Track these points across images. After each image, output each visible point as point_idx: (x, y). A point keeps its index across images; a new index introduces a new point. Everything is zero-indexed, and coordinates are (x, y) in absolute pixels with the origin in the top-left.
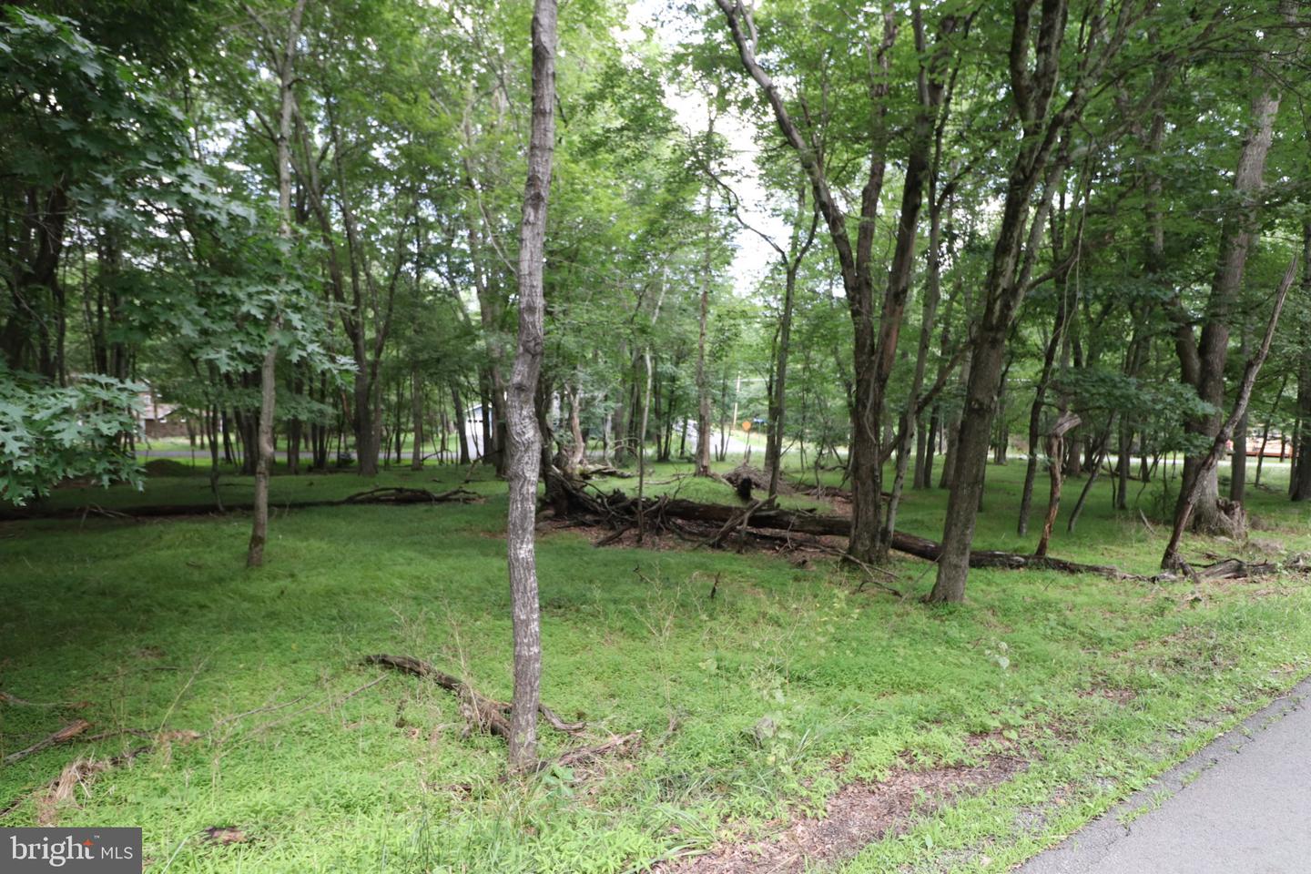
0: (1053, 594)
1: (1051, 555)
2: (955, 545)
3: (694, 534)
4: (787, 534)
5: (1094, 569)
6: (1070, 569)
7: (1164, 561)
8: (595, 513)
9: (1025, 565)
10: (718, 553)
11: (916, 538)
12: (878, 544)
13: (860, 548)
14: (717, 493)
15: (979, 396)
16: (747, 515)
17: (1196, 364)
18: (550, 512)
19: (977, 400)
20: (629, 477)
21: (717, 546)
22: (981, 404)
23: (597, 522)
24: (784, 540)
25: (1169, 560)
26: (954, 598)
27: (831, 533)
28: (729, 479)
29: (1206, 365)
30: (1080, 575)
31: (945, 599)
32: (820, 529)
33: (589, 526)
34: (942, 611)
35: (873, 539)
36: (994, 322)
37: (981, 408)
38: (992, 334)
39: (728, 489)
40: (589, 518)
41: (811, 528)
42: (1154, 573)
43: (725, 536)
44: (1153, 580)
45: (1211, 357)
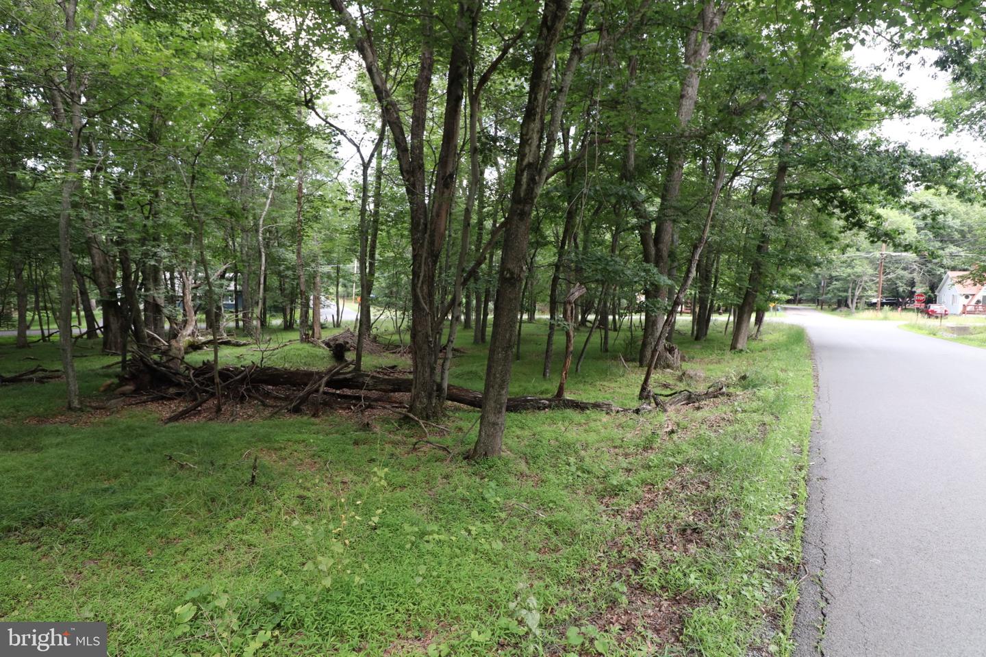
0: (572, 435)
1: (568, 396)
2: (493, 405)
3: (280, 399)
4: (362, 393)
5: (596, 406)
6: (579, 406)
7: (641, 394)
8: (179, 385)
9: (549, 407)
10: (296, 418)
11: (467, 391)
12: (434, 401)
13: (418, 405)
14: (315, 356)
15: (510, 266)
16: (325, 380)
17: (653, 251)
18: (129, 388)
19: (509, 270)
20: (244, 345)
21: (296, 410)
22: (512, 274)
23: (179, 395)
24: (358, 398)
25: (644, 394)
26: (493, 452)
27: (399, 390)
28: (328, 344)
29: (658, 251)
30: (588, 412)
31: (486, 454)
32: (390, 387)
33: (170, 399)
34: (482, 469)
35: (430, 397)
36: (522, 195)
37: (512, 277)
38: (520, 207)
39: (325, 352)
40: (172, 390)
41: (383, 387)
42: (635, 404)
43: (304, 400)
44: (637, 411)
45: (661, 246)
